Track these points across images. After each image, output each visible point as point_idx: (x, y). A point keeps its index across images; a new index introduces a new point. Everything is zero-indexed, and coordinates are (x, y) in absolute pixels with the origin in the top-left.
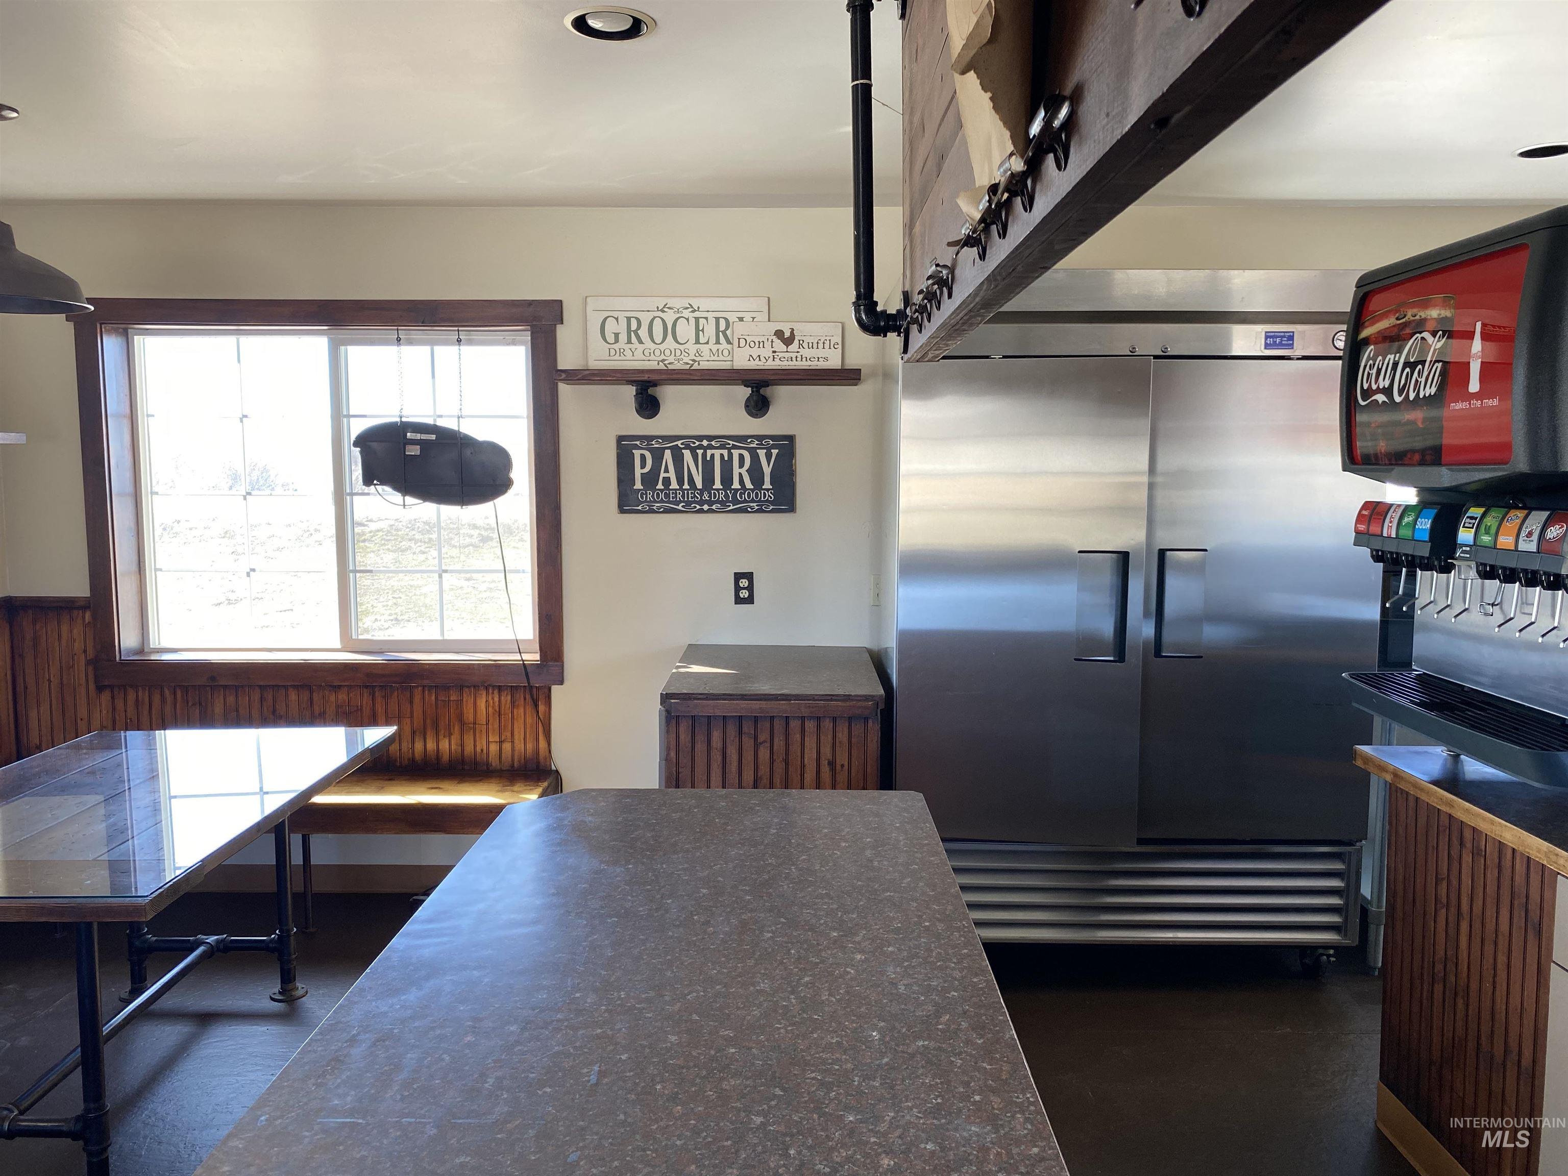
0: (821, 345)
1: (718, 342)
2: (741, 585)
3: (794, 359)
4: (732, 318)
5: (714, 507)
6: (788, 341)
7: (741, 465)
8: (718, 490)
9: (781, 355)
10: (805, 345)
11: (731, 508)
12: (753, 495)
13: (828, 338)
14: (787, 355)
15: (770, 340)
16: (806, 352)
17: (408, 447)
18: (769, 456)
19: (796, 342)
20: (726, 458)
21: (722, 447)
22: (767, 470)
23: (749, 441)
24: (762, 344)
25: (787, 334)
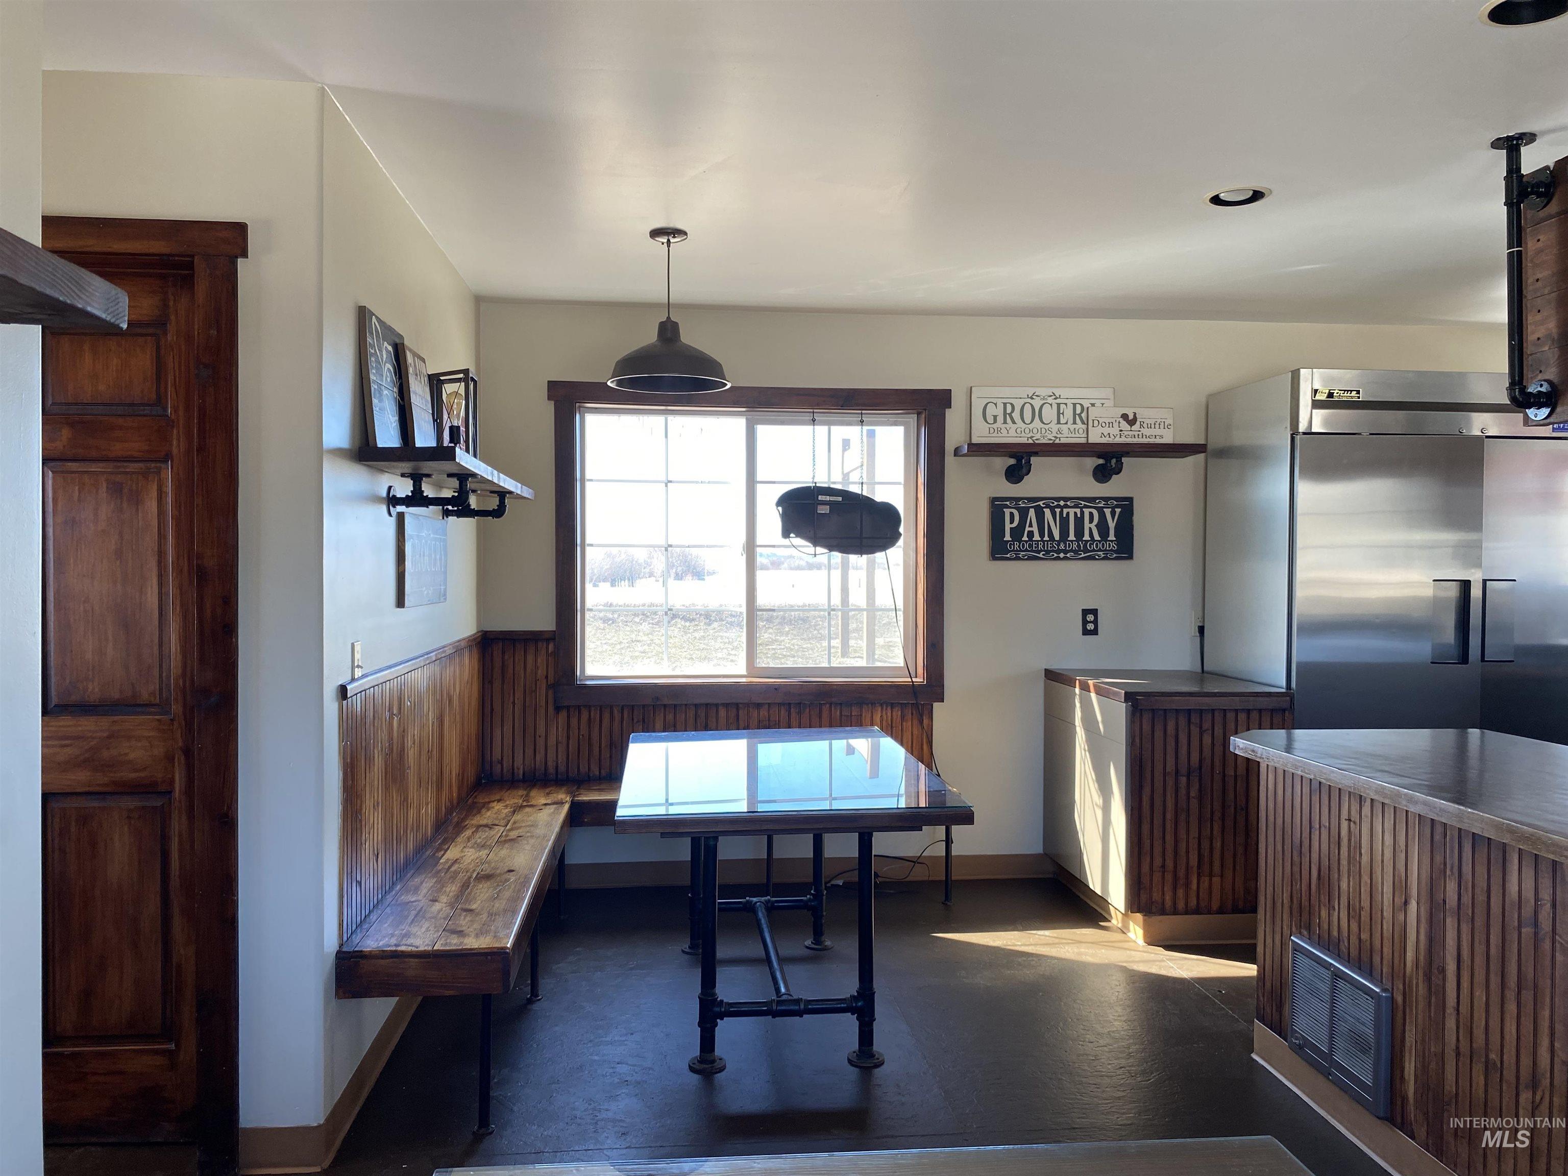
0: (1157, 426)
1: (1075, 423)
2: (1088, 620)
3: (1136, 436)
4: (1086, 404)
5: (1068, 555)
6: (1132, 422)
7: (1091, 521)
8: (1072, 541)
9: (1126, 433)
10: (1145, 425)
11: (1083, 555)
12: (1100, 546)
13: (1164, 420)
14: (1131, 433)
15: (1117, 422)
16: (1146, 431)
17: (820, 507)
18: (1113, 514)
19: (1138, 423)
20: (1079, 516)
21: (1076, 506)
22: (1112, 525)
23: (1097, 501)
24: (1111, 424)
25: (1131, 417)
